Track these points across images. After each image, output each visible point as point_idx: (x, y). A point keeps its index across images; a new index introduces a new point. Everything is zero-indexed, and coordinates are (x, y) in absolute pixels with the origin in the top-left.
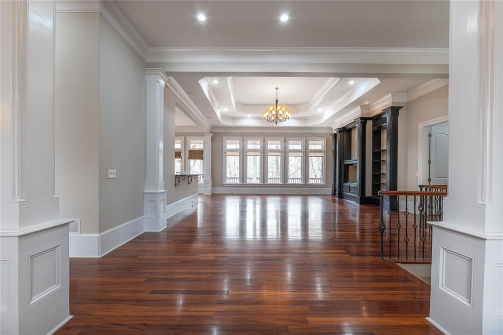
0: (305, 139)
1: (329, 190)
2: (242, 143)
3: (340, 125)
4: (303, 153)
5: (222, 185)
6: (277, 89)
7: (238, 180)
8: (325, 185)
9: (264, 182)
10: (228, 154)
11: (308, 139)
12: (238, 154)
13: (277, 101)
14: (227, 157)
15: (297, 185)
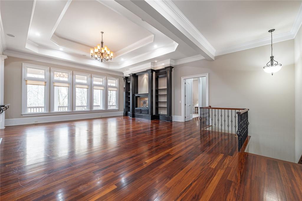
0: (105, 77)
1: (122, 113)
2: (48, 73)
3: (133, 72)
4: (104, 87)
5: (21, 116)
6: (102, 33)
7: (43, 109)
8: (118, 110)
9: (72, 110)
10: (28, 82)
11: (107, 78)
12: (43, 83)
13: (102, 43)
14: (28, 85)
15: (99, 111)
